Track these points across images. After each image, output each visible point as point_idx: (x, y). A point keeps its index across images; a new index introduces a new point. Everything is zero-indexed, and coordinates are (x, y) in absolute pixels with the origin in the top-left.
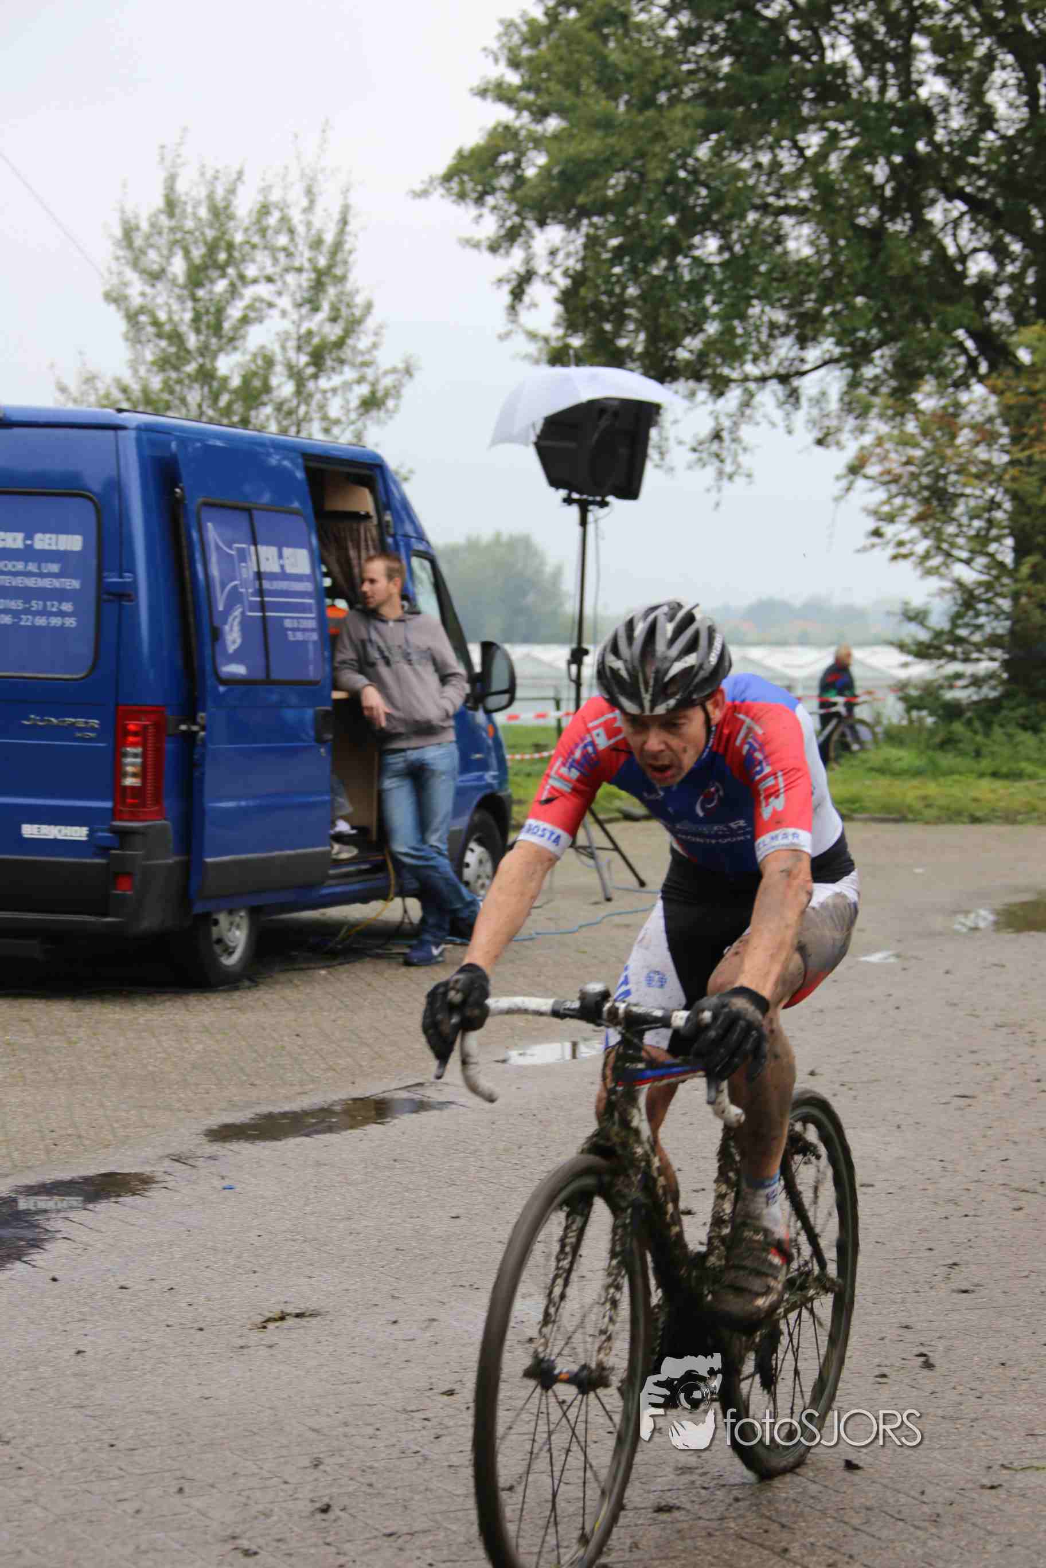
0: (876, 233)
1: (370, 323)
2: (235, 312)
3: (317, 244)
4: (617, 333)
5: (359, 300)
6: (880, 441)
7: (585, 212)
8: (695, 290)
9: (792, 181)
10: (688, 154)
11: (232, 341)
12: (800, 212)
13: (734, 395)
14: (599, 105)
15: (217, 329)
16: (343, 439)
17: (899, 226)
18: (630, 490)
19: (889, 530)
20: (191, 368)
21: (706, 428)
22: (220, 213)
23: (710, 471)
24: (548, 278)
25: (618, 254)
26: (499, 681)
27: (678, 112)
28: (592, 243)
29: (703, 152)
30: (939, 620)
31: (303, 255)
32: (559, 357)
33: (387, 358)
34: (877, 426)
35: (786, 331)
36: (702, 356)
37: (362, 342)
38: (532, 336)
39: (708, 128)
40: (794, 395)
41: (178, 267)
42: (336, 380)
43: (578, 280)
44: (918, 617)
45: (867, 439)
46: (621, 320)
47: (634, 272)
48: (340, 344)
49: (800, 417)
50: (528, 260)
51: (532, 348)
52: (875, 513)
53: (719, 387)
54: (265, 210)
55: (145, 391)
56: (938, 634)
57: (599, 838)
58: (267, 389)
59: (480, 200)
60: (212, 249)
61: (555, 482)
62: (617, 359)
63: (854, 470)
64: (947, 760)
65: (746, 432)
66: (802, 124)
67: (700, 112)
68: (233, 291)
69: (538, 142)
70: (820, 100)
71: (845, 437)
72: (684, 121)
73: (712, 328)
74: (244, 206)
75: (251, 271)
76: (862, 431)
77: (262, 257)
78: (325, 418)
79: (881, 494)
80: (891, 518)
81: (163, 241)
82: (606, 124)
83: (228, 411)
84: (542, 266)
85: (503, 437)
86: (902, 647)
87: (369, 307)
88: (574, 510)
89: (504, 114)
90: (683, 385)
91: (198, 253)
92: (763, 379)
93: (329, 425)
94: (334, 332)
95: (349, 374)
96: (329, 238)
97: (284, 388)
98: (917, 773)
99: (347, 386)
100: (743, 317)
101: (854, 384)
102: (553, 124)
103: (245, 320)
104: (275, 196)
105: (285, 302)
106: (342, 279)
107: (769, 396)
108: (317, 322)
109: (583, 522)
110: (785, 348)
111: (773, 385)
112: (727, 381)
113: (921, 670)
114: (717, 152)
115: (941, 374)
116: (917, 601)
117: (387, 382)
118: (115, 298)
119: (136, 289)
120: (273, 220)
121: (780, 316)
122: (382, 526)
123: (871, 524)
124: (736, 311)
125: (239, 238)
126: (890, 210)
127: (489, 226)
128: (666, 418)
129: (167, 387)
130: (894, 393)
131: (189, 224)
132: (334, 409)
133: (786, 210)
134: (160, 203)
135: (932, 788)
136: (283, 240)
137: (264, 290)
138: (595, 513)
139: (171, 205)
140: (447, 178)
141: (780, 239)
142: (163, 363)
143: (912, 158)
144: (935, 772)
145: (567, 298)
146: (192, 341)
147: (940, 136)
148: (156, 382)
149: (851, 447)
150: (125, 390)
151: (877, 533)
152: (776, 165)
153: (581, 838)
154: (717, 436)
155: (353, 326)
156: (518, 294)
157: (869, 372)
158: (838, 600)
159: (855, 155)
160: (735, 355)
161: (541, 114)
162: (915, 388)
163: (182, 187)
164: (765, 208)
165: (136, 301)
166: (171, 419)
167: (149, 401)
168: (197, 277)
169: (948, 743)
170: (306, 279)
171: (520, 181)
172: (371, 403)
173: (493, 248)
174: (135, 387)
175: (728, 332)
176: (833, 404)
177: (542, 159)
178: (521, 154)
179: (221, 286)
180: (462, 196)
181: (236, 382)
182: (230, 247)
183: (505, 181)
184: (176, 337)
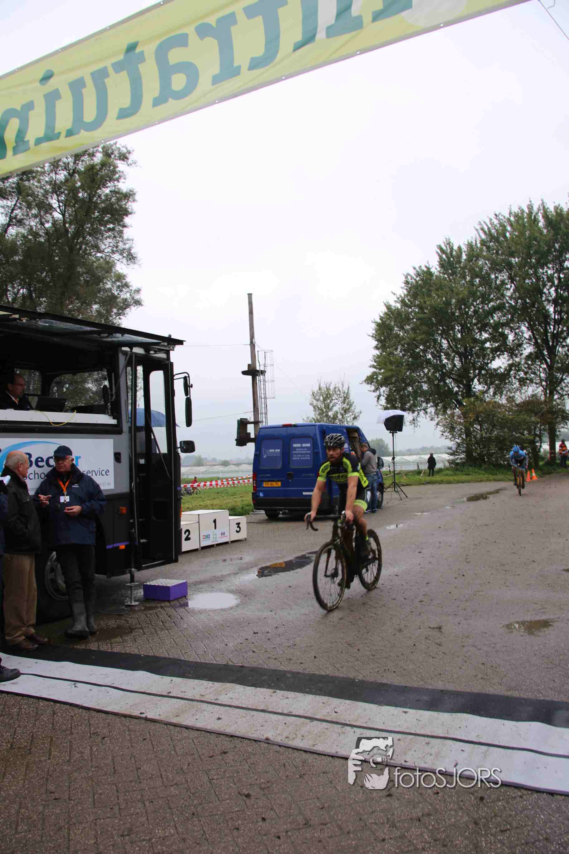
0: (438, 385)
1: (354, 405)
2: (331, 405)
3: (344, 393)
4: (396, 403)
5: (352, 401)
6: (441, 419)
7: (389, 384)
8: (408, 396)
9: (423, 377)
10: (405, 373)
11: (331, 410)
12: (425, 382)
13: (416, 413)
14: (390, 367)
15: (328, 408)
16: (350, 424)
17: (442, 384)
18: (401, 430)
19: (444, 434)
20: (324, 415)
21: (412, 418)
22: (328, 389)
23: (413, 426)
24: (383, 396)
25: (395, 391)
26: (381, 463)
27: (403, 368)
28: (390, 389)
29: (408, 373)
30: (454, 449)
31: (342, 395)
32: (386, 408)
33: (357, 410)
34: (441, 417)
35: (424, 402)
36: (410, 407)
37: (353, 408)
38: (381, 405)
39: (408, 370)
40: (426, 412)
41: (321, 398)
42: (349, 415)
43: (388, 395)
44: (450, 448)
45: (439, 419)
46: (396, 402)
47: (398, 394)
48: (349, 409)
49: (428, 416)
50: (380, 393)
51: (381, 407)
52: (442, 432)
53: (413, 412)
54: (335, 388)
55: (317, 419)
56: (454, 451)
57: (399, 489)
58: (337, 417)
59: (371, 384)
60: (327, 395)
61: (388, 429)
62: (395, 408)
63: (437, 424)
64: (457, 472)
65: (418, 419)
66: (424, 368)
67: (407, 367)
68: (331, 401)
69: (380, 374)
70: (427, 364)
71: (436, 419)
72: (405, 369)
73: (412, 402)
74: (332, 388)
75: (333, 398)
76: (438, 418)
77: (335, 396)
78: (347, 421)
79: (443, 428)
80: (445, 432)
81: (319, 395)
82: (392, 370)
83: (331, 421)
84: (382, 394)
85: (378, 422)
86: (448, 454)
87: (353, 402)
88: (391, 434)
89: (375, 370)
90: (407, 412)
91: (324, 396)
92: (421, 410)
93: (348, 422)
94: (348, 407)
95: (351, 414)
96: (346, 392)
97: (340, 417)
98: (451, 475)
99: (350, 416)
100: (417, 400)
101: (436, 410)
102: (382, 371)
103: (333, 406)
104: (337, 385)
105: (339, 403)
106: (348, 398)
107: (422, 413)
108: (345, 405)
109: (393, 436)
110: (424, 405)
111: (423, 411)
112: (415, 411)
113: (452, 457)
114: (410, 373)
115: (451, 408)
116: (450, 446)
117: (357, 414)
118: (311, 404)
119: (315, 403)
120: (337, 389)
121: (423, 399)
122: (360, 439)
123: (441, 433)
124: (415, 399)
125: (331, 393)
126: (440, 381)
127: (373, 388)
128: (405, 417)
129: (321, 418)
130: (443, 411)
131: (323, 391)
132: (349, 420)
133: (423, 382)
134: (318, 388)
135: (455, 478)
136: (339, 393)
137: (336, 401)
138: (395, 434)
139: (320, 389)
140: (365, 381)
141: (422, 387)
142: (320, 414)
143: (443, 372)
144: (455, 475)
145: (386, 399)
146: (324, 410)
147: (447, 369)
148: (319, 417)
149: (437, 420)
150: (314, 419)
151: (443, 435)
152: (420, 375)
153: (396, 490)
154: (414, 420)
155: (351, 406)
156: (378, 399)
157: (439, 408)
158: (435, 446)
159: (433, 372)
160: (416, 406)
161: (380, 369)
162: (447, 410)
163: (321, 385)
164: (419, 382)
165: (315, 404)
166: (322, 423)
167: (318, 421)
168: (325, 400)
169: (457, 470)
170: (342, 398)
171: (378, 380)
172: (355, 418)
173: (374, 391)
174: (315, 419)
175: (414, 403)
176: (433, 413)
177: (381, 377)
178: (377, 376)
179: (329, 401)
180: (368, 383)
181: (332, 416)
182: (330, 394)
183: (375, 380)
184: (322, 410)
